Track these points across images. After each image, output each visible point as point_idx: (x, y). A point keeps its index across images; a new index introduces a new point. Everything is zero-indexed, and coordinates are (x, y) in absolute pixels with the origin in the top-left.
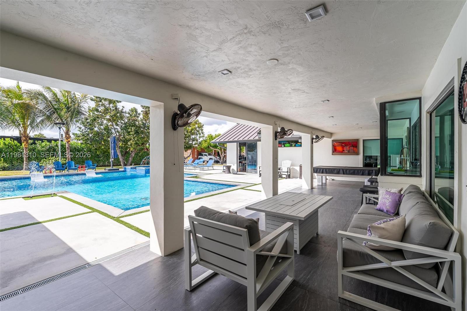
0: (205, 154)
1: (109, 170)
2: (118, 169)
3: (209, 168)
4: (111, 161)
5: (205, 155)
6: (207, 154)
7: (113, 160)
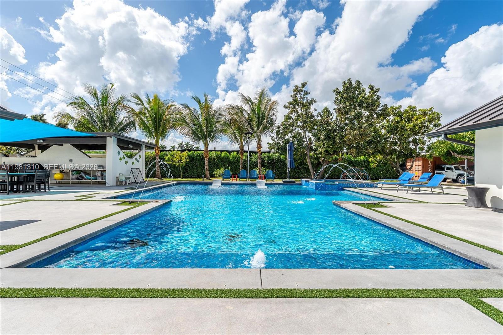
0: (449, 166)
1: (284, 182)
2: (294, 182)
3: (433, 190)
4: (287, 171)
5: (448, 169)
6: (453, 167)
7: (289, 170)
